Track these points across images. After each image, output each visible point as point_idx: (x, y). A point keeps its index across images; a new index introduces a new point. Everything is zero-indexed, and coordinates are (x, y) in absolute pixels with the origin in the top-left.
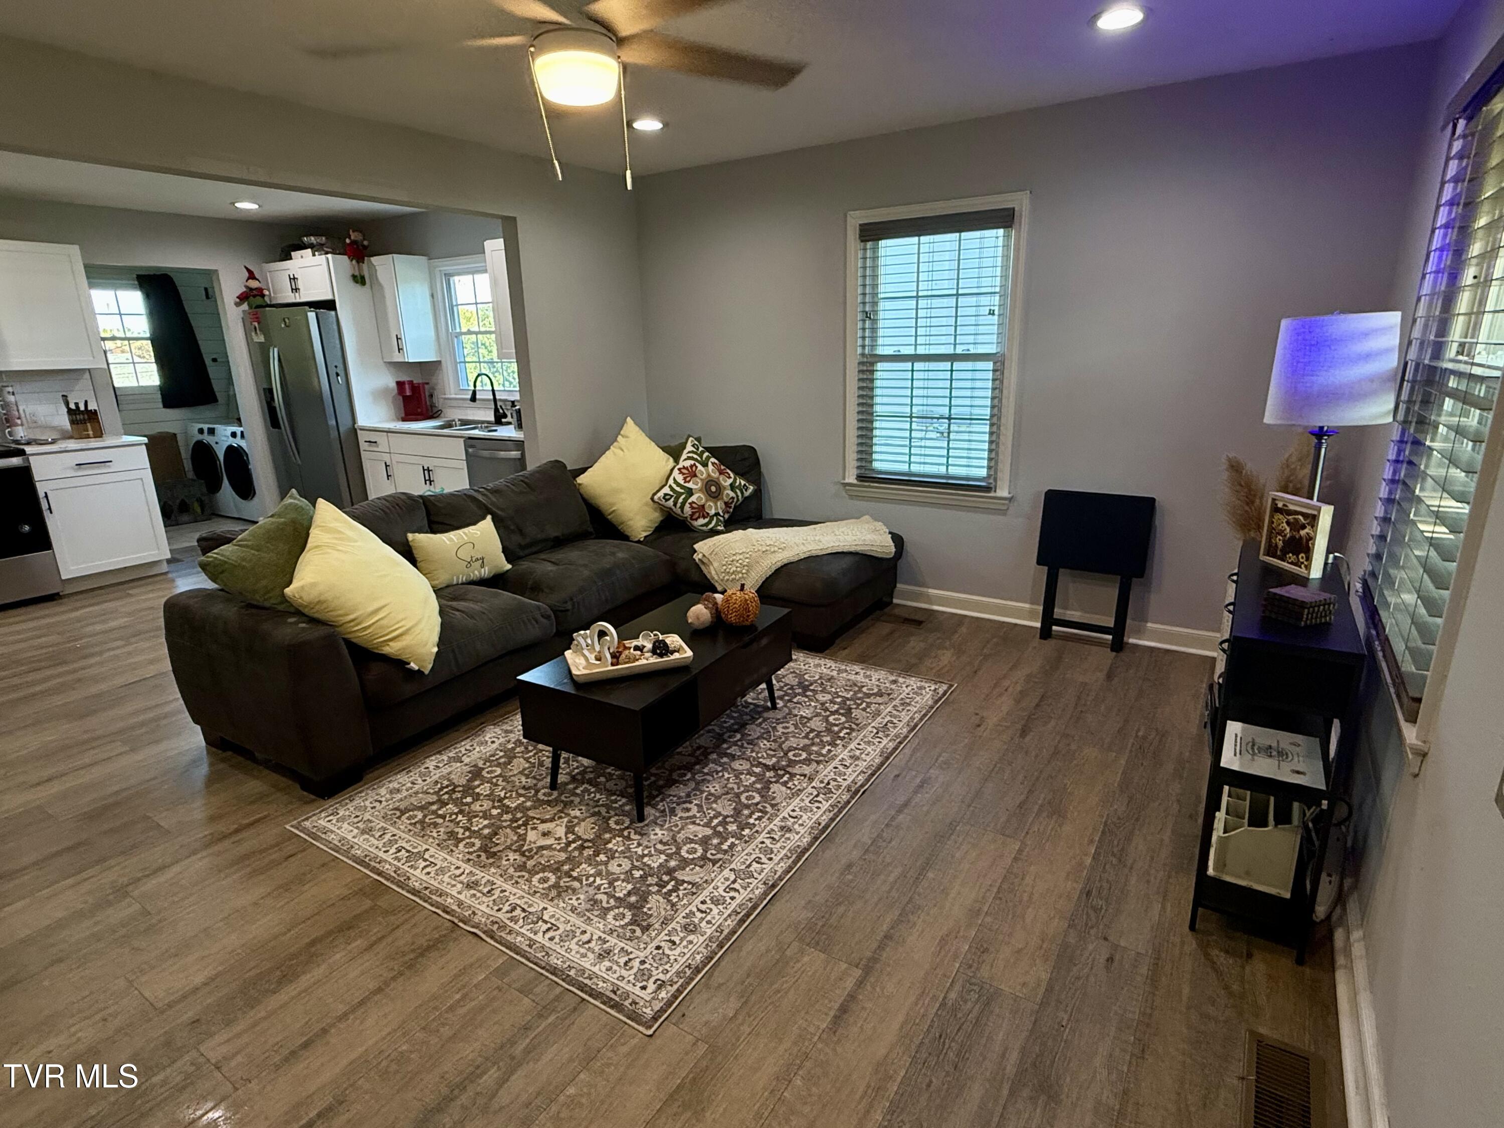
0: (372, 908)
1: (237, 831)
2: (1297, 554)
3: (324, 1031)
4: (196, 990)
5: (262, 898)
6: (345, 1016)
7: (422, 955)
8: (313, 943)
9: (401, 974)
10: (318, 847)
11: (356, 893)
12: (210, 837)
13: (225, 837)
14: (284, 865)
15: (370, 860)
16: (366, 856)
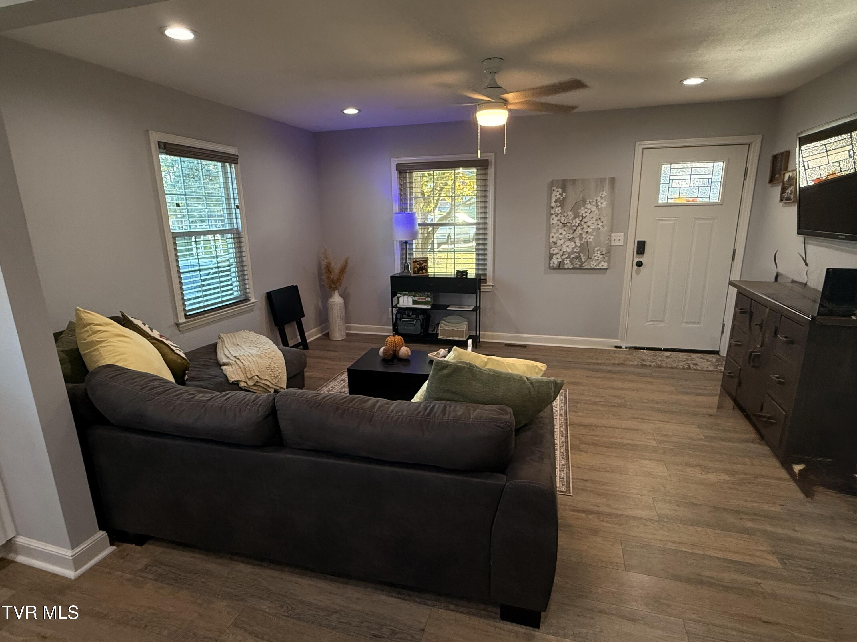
0: (582, 443)
1: (592, 512)
2: (422, 271)
3: (625, 429)
4: (650, 460)
5: (609, 472)
6: (618, 428)
7: (586, 426)
8: (608, 447)
9: (595, 426)
10: (572, 476)
11: (581, 451)
12: (606, 520)
13: (599, 514)
14: (591, 478)
15: (564, 456)
16: (563, 458)
